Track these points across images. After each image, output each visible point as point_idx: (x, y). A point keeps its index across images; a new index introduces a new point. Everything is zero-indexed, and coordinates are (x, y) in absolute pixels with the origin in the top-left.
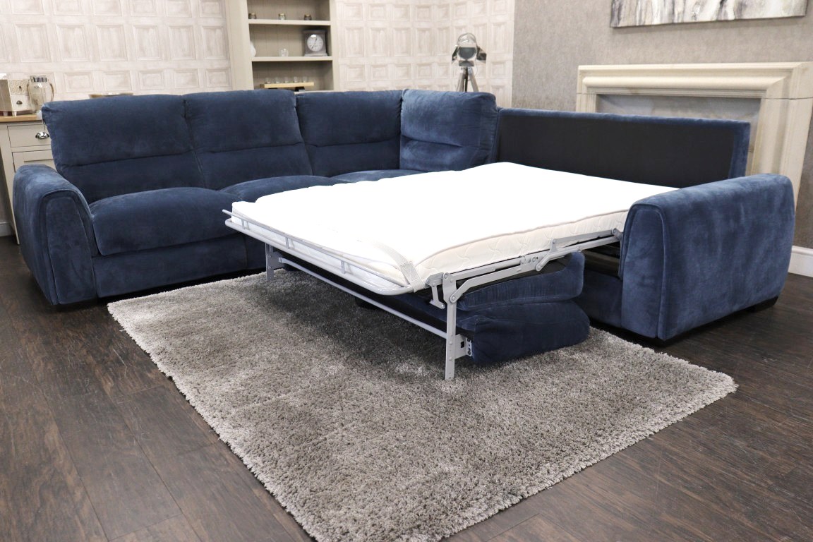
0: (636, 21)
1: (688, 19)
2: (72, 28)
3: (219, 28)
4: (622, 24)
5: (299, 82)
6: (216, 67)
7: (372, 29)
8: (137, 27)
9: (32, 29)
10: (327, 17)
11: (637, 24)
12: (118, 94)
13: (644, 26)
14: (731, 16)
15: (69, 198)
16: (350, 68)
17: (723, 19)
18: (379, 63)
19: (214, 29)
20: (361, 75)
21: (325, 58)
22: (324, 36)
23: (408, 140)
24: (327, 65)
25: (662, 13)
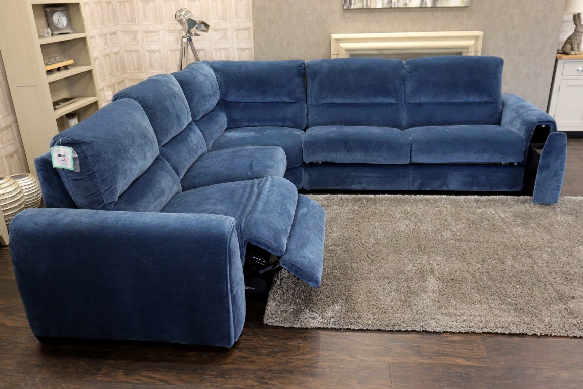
0: (364, 5)
1: (401, 5)
4: (353, 7)
11: (365, 7)
13: (370, 9)
14: (429, 5)
17: (424, 6)
22: (67, 13)
24: (80, 42)
25: (382, 1)
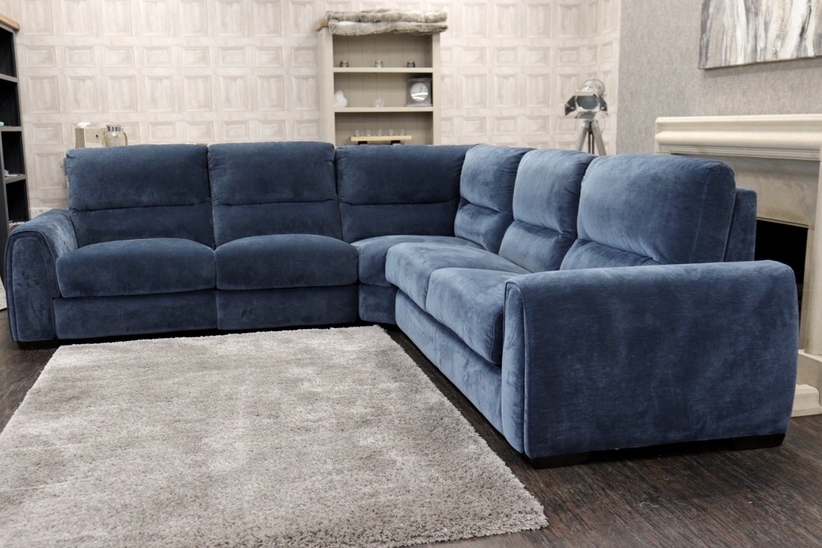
0: (722, 61)
1: (769, 57)
2: (160, 79)
3: (313, 77)
4: (710, 64)
5: (394, 135)
6: (306, 117)
7: (499, 76)
8: (225, 77)
9: (123, 81)
10: (429, 64)
11: (723, 65)
12: (195, 144)
13: (730, 67)
14: (811, 53)
15: (34, 239)
16: (467, 120)
17: (803, 56)
18: (505, 115)
19: (306, 78)
20: (481, 128)
21: (427, 109)
22: (429, 84)
23: (467, 202)
24: (428, 116)
25: (745, 49)
